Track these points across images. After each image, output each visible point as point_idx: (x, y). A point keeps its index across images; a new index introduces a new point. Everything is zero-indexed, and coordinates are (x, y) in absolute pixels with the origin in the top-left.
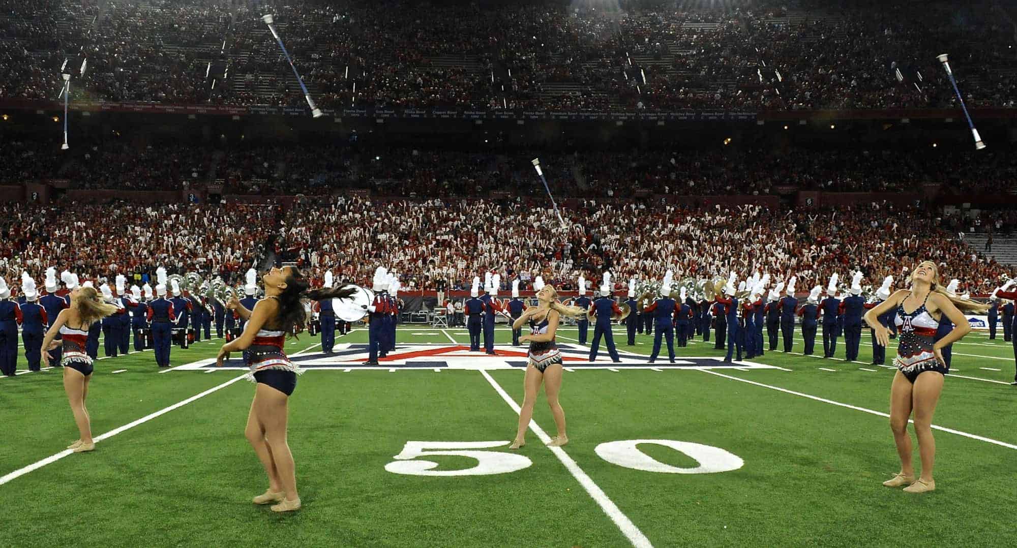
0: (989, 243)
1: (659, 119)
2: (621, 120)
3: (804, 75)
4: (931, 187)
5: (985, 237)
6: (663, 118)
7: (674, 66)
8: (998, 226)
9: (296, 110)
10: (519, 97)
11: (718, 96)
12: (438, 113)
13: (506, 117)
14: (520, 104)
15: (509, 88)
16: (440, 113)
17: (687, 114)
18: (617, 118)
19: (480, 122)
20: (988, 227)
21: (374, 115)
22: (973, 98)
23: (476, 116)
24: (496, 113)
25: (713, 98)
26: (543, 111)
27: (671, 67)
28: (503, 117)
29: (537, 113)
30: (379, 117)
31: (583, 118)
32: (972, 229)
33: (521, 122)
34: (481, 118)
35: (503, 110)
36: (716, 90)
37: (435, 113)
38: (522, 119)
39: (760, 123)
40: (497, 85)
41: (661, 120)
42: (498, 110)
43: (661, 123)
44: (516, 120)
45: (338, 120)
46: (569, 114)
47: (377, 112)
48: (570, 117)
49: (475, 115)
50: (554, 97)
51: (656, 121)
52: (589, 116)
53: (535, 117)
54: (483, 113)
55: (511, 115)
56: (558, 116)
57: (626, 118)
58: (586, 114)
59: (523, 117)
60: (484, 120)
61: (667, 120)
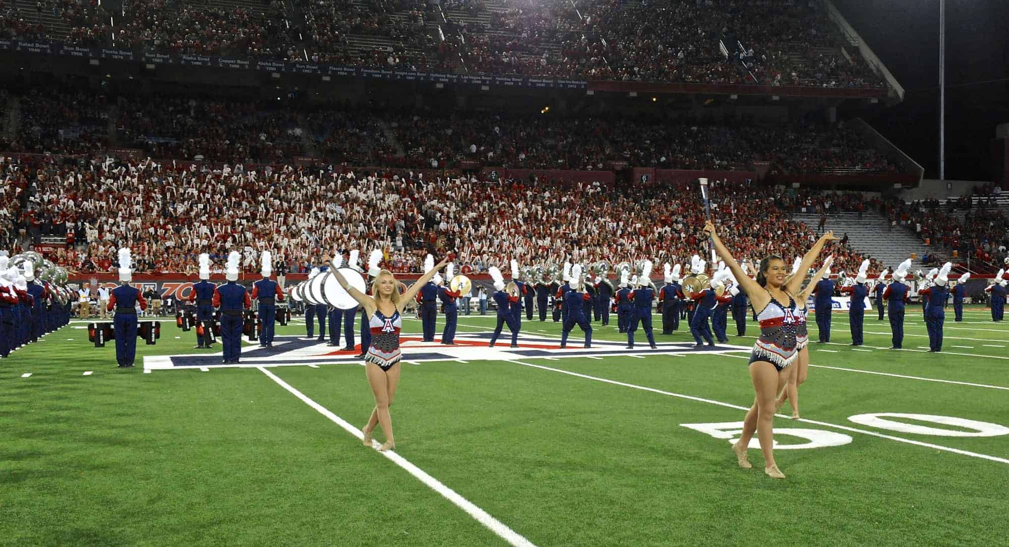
0: (822, 224)
1: (484, 83)
2: (442, 82)
3: (630, 43)
4: (761, 166)
5: (817, 217)
6: (488, 82)
7: (493, 25)
8: (827, 206)
9: (37, 45)
10: (322, 48)
11: (543, 61)
12: (226, 61)
13: (308, 71)
14: (324, 56)
15: (308, 38)
16: (229, 62)
17: (513, 79)
18: (437, 80)
19: (276, 75)
20: (818, 207)
21: (143, 59)
22: (797, 76)
23: (272, 69)
24: (298, 66)
25: (539, 63)
26: (352, 68)
27: (489, 26)
29: (345, 69)
30: (149, 61)
32: (804, 210)
33: (327, 79)
34: (278, 70)
35: (304, 63)
36: (540, 54)
37: (222, 62)
38: (328, 75)
39: (590, 93)
40: (294, 33)
41: (486, 85)
42: (298, 62)
43: (486, 88)
44: (321, 76)
45: (95, 62)
46: (383, 71)
47: (147, 55)
48: (384, 75)
49: (271, 66)
50: (362, 51)
51: (480, 85)
52: (405, 76)
53: (343, 73)
54: (280, 65)
55: (315, 70)
56: (371, 74)
57: (447, 80)
58: (402, 74)
59: (330, 72)
60: (282, 74)
61: (492, 84)
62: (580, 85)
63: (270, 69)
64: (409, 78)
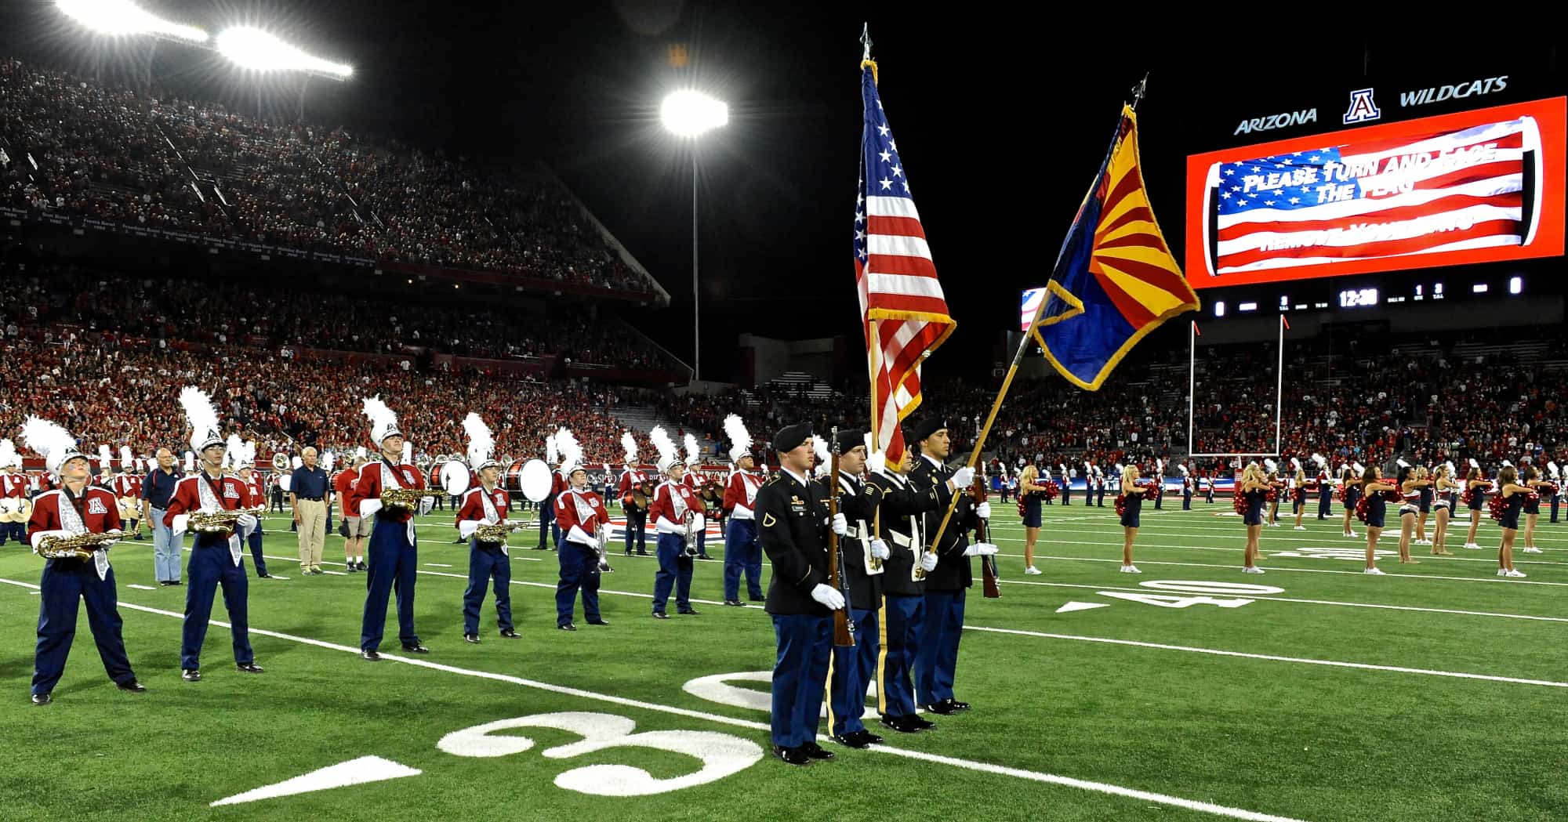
1: (264, 252)
2: (216, 247)
6: (269, 252)
13: (57, 222)
17: (298, 251)
18: (212, 245)
19: (16, 223)
23: (12, 215)
24: (44, 214)
28: (54, 221)
29: (103, 222)
31: (167, 237)
33: (80, 232)
34: (20, 217)
35: (52, 211)
38: (82, 228)
39: (378, 272)
41: (266, 254)
42: (46, 210)
43: (265, 258)
44: (71, 229)
46: (149, 229)
48: (150, 234)
49: (10, 212)
51: (260, 254)
52: (175, 236)
53: (101, 228)
54: (23, 212)
55: (67, 221)
56: (134, 231)
57: (223, 245)
58: (173, 234)
59: (84, 225)
60: (23, 221)
61: (274, 252)
62: (369, 263)
63: (9, 214)
64: (180, 239)
